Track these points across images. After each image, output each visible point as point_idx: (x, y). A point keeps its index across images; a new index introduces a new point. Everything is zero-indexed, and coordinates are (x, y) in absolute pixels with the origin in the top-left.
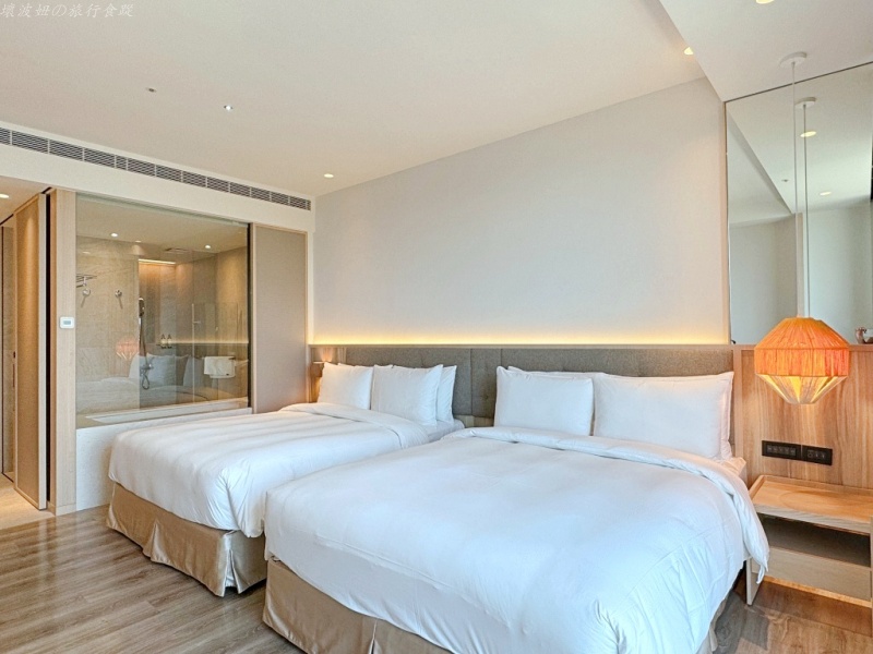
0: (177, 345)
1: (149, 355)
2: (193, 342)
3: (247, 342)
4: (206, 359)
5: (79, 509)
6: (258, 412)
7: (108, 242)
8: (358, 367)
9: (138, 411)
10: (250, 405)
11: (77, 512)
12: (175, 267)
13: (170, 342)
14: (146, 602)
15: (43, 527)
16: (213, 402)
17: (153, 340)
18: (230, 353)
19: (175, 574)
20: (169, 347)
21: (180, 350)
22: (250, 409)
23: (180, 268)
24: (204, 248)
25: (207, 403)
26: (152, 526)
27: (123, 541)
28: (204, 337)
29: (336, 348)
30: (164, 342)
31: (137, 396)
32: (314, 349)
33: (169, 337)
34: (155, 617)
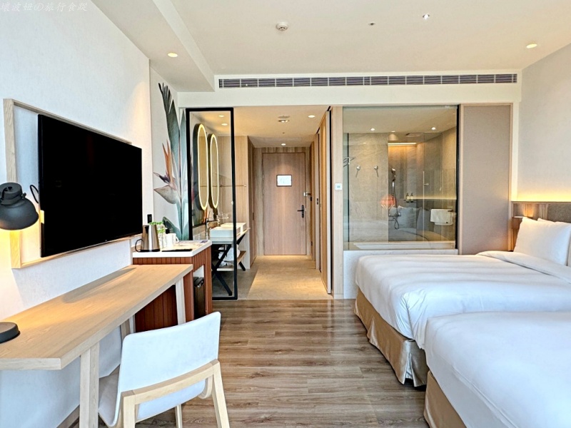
0: (417, 200)
1: (399, 207)
2: (424, 198)
3: (455, 198)
4: (432, 211)
5: (345, 298)
6: (463, 254)
7: (369, 135)
8: (558, 223)
9: (387, 243)
10: (457, 247)
11: (344, 299)
12: (416, 146)
13: (412, 198)
14: (358, 368)
15: (329, 304)
16: (431, 242)
17: (402, 196)
18: (448, 207)
19: (381, 356)
20: (412, 202)
21: (418, 203)
22: (457, 250)
23: (419, 147)
24: (431, 129)
25: (427, 242)
26: (371, 320)
27: (360, 324)
28: (433, 195)
29: (538, 204)
30: (408, 198)
31: (386, 233)
32: (516, 205)
33: (412, 195)
34: (361, 379)
